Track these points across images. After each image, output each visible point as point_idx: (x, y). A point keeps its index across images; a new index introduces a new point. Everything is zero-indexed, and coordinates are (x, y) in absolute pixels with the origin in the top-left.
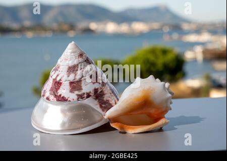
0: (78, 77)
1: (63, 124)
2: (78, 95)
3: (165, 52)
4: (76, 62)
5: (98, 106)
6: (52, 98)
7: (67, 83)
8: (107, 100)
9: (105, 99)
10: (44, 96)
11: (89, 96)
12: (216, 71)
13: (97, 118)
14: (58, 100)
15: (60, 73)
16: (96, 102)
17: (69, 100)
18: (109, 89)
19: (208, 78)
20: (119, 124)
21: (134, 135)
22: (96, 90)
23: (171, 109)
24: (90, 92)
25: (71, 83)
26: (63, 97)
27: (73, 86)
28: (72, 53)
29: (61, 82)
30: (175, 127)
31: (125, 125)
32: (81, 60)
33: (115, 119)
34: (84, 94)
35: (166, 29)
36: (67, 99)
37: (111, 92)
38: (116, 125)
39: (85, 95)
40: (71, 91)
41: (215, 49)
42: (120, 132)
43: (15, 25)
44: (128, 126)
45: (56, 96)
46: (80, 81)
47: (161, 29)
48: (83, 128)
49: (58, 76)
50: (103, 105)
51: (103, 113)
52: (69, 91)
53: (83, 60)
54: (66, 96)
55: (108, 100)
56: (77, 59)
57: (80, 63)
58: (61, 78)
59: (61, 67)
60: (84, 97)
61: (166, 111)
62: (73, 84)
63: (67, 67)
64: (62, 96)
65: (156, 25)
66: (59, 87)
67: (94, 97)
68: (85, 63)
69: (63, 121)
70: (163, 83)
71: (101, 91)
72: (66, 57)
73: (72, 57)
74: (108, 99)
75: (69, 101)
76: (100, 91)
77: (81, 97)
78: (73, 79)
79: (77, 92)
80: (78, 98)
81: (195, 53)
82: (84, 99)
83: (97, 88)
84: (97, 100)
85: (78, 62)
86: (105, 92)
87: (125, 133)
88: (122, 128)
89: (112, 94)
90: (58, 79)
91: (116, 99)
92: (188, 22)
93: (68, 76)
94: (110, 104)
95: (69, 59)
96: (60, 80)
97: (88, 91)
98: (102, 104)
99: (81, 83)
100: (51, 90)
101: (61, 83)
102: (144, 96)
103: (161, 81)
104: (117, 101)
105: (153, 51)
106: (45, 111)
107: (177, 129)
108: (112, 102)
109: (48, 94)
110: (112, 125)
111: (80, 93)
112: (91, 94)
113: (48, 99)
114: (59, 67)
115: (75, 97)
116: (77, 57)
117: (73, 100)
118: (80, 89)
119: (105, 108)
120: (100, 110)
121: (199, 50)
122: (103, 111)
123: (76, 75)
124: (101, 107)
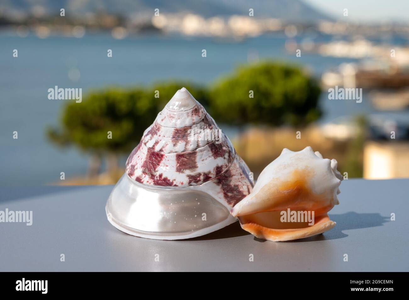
0: (190, 147)
1: (164, 222)
2: (190, 177)
3: (288, 73)
4: (188, 122)
5: (222, 195)
6: (146, 179)
7: (173, 157)
8: (235, 186)
9: (233, 183)
10: (131, 174)
11: (207, 178)
12: (378, 111)
13: (219, 214)
14: (157, 183)
15: (160, 138)
16: (219, 188)
17: (175, 183)
18: (238, 166)
19: (363, 122)
20: (255, 225)
21: (277, 244)
22: (218, 169)
23: (338, 203)
24: (210, 172)
25: (179, 156)
26: (165, 179)
27: (183, 161)
28: (181, 106)
29: (162, 153)
30: (343, 232)
31: (264, 228)
32: (196, 118)
33: (248, 218)
34: (200, 174)
35: (292, 32)
36: (172, 183)
37: (241, 171)
38: (250, 227)
39: (202, 178)
40: (179, 170)
41: (377, 71)
42: (256, 239)
43: (16, 14)
44: (269, 229)
45: (152, 176)
46: (193, 153)
47: (281, 31)
48: (196, 229)
49: (157, 143)
50: (230, 194)
51: (229, 207)
52: (175, 169)
53: (199, 118)
54: (171, 178)
55: (237, 186)
56: (190, 118)
57: (194, 124)
58: (163, 147)
59: (162, 129)
60: (200, 180)
61: (330, 207)
62: (183, 158)
63: (173, 130)
64: (163, 177)
65: (273, 24)
66: (159, 162)
67: (216, 181)
68: (203, 123)
69: (163, 218)
70: (327, 160)
71: (227, 171)
72: (172, 113)
73: (182, 114)
74: (237, 183)
75: (175, 185)
76: (224, 170)
77: (194, 179)
78: (182, 149)
79: (188, 172)
80: (190, 182)
81: (342, 77)
82: (200, 182)
83: (220, 165)
84: (221, 186)
85: (191, 123)
86: (233, 172)
87: (264, 240)
88: (259, 232)
89: (243, 176)
90: (157, 149)
91: (249, 184)
92: (332, 19)
93: (174, 145)
94: (240, 192)
95: (176, 117)
96: (161, 150)
97: (206, 171)
98: (228, 191)
99: (195, 157)
100: (145, 166)
101: (162, 156)
102: (296, 182)
103: (324, 157)
104: (250, 187)
105: (268, 71)
106: (132, 200)
107: (347, 236)
108: (244, 189)
109: (138, 172)
110: (244, 227)
111: (193, 174)
112: (210, 176)
113: (139, 180)
114: (158, 129)
115: (186, 180)
116: (190, 114)
117: (182, 184)
118: (193, 166)
119: (232, 198)
120: (223, 202)
121: (349, 71)
122: (229, 203)
123: (187, 143)
124: (226, 196)
